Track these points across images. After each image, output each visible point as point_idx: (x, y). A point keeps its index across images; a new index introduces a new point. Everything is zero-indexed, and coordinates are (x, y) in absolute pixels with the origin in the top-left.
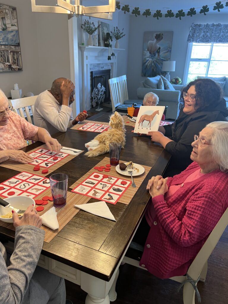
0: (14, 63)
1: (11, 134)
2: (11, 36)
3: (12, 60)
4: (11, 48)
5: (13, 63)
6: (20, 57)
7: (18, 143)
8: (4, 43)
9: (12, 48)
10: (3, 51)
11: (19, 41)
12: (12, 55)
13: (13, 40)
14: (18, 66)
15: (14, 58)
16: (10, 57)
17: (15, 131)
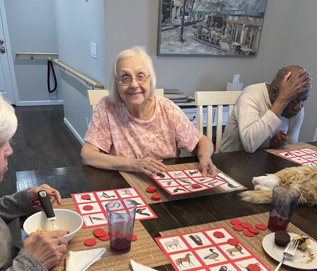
0: (246, 43)
1: (157, 135)
2: (254, 2)
3: (244, 39)
4: (248, 20)
5: (244, 43)
6: (258, 35)
7: (161, 150)
8: (239, 13)
9: (250, 21)
10: (234, 24)
11: (264, 9)
12: (247, 32)
13: (255, 8)
14: (251, 48)
15: (248, 35)
16: (243, 33)
17: (164, 132)
